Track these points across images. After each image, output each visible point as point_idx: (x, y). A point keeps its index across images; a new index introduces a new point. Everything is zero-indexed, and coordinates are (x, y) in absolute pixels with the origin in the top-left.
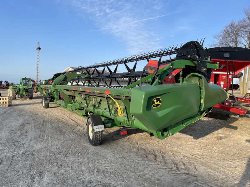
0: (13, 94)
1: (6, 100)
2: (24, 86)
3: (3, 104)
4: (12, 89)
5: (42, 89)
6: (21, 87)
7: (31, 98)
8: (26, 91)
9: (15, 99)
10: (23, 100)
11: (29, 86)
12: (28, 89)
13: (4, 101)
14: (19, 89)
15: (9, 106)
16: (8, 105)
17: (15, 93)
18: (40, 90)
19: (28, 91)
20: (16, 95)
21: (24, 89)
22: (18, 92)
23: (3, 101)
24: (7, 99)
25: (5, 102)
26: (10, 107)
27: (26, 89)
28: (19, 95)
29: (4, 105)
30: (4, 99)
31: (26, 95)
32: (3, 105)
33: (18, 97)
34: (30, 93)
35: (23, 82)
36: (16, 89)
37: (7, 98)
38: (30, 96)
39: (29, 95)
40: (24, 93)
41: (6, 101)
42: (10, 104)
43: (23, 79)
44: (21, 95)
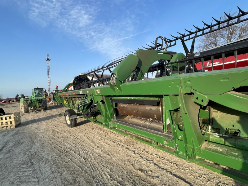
0: (24, 106)
1: (10, 118)
2: (36, 97)
3: (7, 125)
4: (23, 101)
5: (60, 98)
6: (34, 98)
7: (46, 109)
8: (39, 102)
9: (28, 112)
10: (37, 113)
11: (42, 96)
12: (41, 99)
13: (8, 120)
14: (31, 100)
15: (16, 126)
16: (14, 126)
17: (27, 105)
18: (58, 100)
19: (41, 102)
20: (28, 108)
21: (37, 99)
22: (30, 104)
23: (6, 121)
24: (13, 118)
25: (9, 123)
26: (18, 129)
27: (39, 100)
28: (32, 107)
29: (9, 127)
30: (8, 118)
31: (40, 107)
32: (7, 127)
33: (31, 110)
34: (43, 103)
35: (35, 93)
36: (28, 101)
37: (12, 116)
38: (44, 108)
39: (43, 106)
40: (37, 104)
41: (11, 120)
42: (18, 123)
43: (35, 89)
44: (34, 107)
